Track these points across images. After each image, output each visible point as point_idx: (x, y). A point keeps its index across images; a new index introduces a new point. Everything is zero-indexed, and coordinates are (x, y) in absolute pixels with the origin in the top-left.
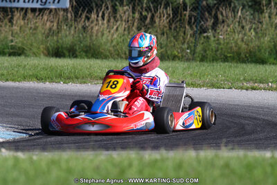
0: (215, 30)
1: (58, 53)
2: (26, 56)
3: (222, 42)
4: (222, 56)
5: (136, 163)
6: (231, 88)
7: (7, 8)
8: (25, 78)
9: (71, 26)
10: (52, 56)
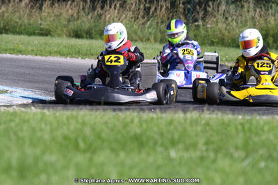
0: (204, 21)
1: (77, 35)
2: (51, 36)
3: (209, 30)
4: (210, 42)
5: (136, 120)
8: (50, 54)
9: (89, 13)
10: (73, 37)
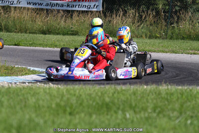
0: (178, 23)
3: (181, 29)
6: (182, 53)
7: (70, 10)
